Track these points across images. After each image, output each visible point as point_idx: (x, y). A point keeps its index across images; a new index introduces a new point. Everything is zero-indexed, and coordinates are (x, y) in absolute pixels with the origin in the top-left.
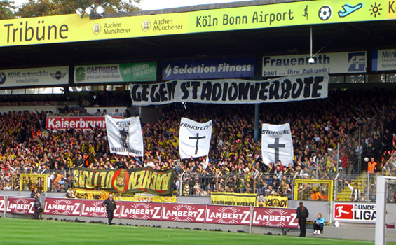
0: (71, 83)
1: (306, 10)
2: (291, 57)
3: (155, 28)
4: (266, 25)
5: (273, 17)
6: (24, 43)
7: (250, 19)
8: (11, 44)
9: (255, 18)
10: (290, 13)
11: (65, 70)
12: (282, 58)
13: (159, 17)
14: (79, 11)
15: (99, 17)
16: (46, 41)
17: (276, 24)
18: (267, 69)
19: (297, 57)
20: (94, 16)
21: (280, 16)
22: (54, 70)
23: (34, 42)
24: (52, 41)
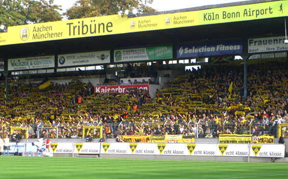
0: (112, 63)
1: (281, 6)
2: (268, 39)
3: (175, 23)
4: (253, 18)
5: (258, 12)
6: (81, 36)
7: (242, 14)
8: (72, 37)
9: (245, 13)
10: (270, 9)
11: (107, 53)
12: (262, 39)
13: (177, 15)
14: (120, 13)
15: (134, 16)
16: (97, 34)
17: (260, 17)
18: (252, 48)
19: (272, 38)
20: (131, 16)
21: (263, 12)
22: (100, 53)
23: (89, 35)
24: (102, 34)
